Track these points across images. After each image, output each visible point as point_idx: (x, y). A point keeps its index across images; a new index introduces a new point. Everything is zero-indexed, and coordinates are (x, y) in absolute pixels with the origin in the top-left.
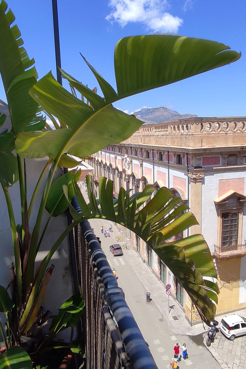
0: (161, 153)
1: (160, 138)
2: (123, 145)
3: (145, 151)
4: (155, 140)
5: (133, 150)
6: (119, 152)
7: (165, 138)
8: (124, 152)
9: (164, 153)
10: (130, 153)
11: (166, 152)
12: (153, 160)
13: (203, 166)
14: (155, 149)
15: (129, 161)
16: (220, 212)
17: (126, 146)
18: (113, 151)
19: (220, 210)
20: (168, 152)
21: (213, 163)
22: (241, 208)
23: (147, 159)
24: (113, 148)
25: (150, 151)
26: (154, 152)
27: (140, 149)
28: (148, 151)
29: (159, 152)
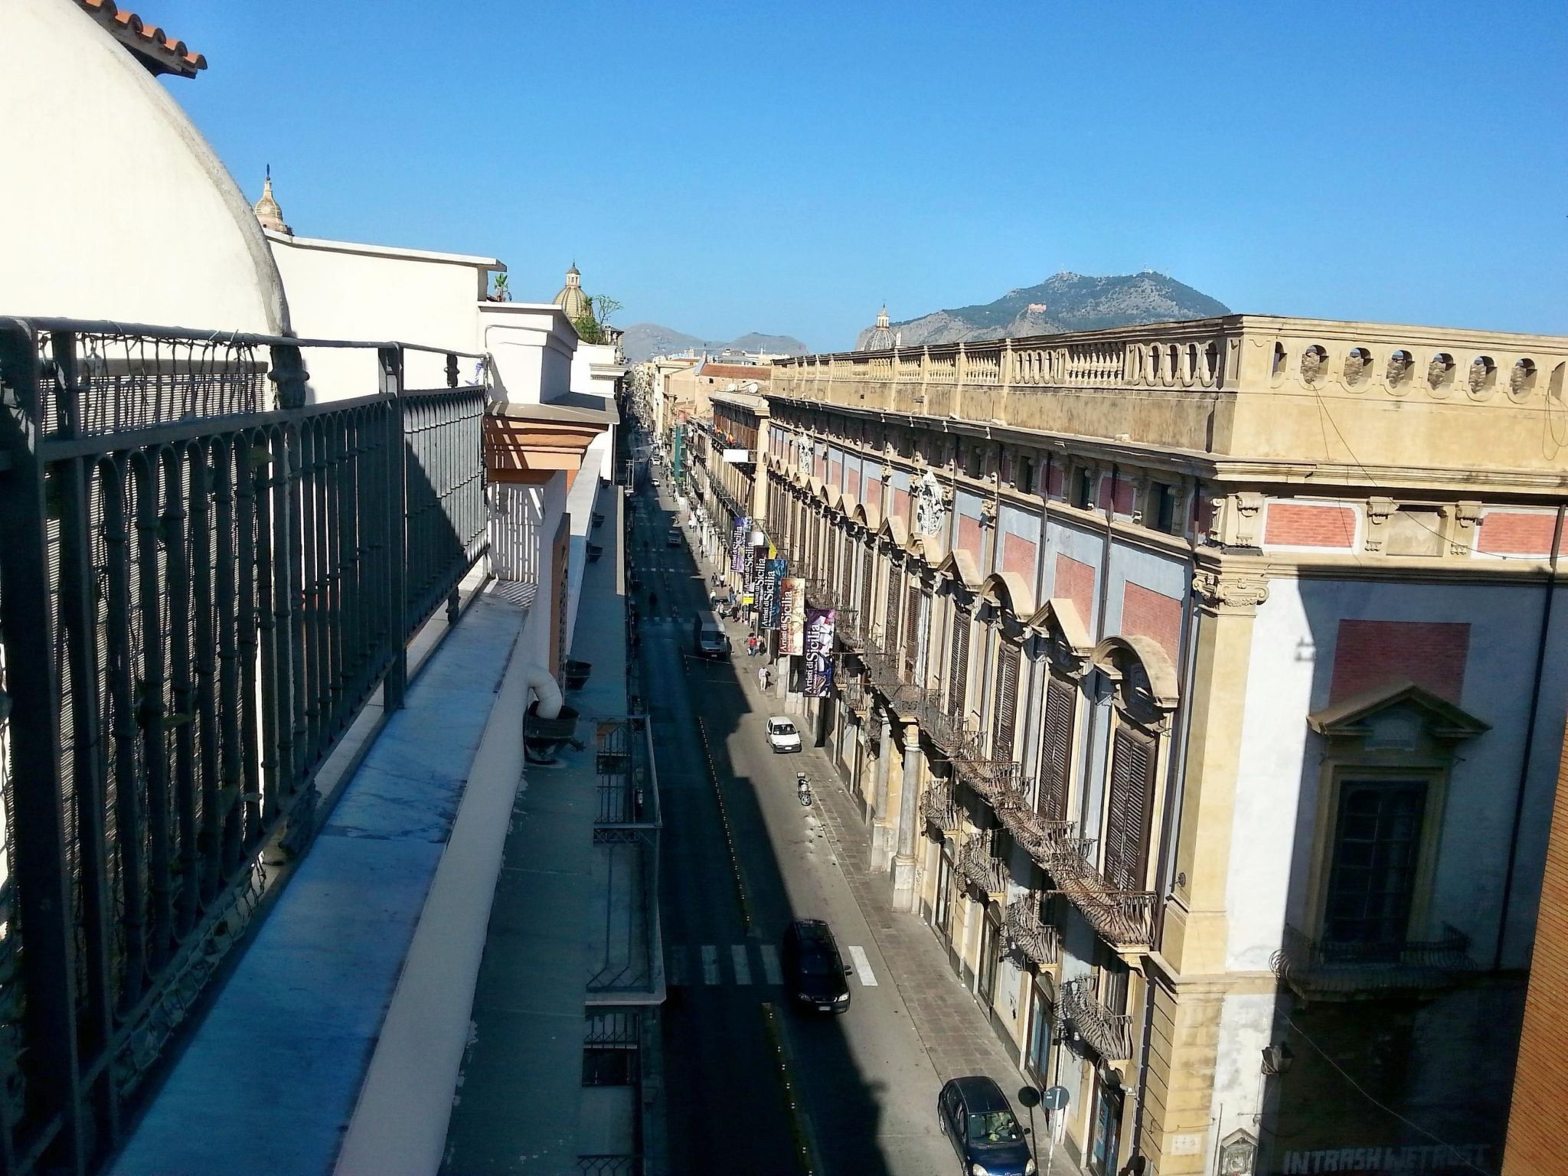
0: (1084, 470)
1: (1086, 404)
2: (922, 426)
3: (1015, 456)
4: (1065, 408)
5: (962, 448)
6: (905, 455)
7: (1107, 403)
8: (926, 459)
9: (1096, 474)
10: (948, 464)
11: (1107, 469)
12: (1047, 501)
13: (1266, 549)
14: (1059, 450)
15: (942, 502)
16: (1330, 772)
17: (935, 429)
18: (877, 448)
19: (1331, 763)
20: (1116, 469)
21: (1320, 537)
22: (1441, 769)
23: (1023, 496)
24: (878, 436)
25: (1038, 461)
26: (1055, 463)
27: (994, 447)
28: (1029, 458)
29: (1077, 467)
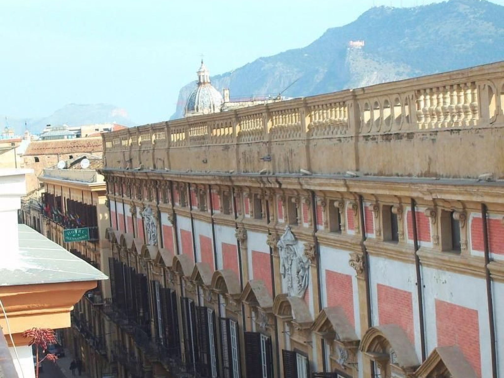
0: (452, 213)
1: (444, 146)
2: (273, 186)
3: (376, 207)
5: (319, 203)
6: (259, 216)
8: (281, 218)
9: (464, 216)
10: (306, 222)
12: (417, 248)
14: (422, 199)
15: (305, 260)
17: (289, 187)
18: (227, 212)
20: (484, 208)
23: (390, 246)
24: (226, 200)
25: (401, 210)
26: (421, 209)
27: (352, 198)
28: (391, 207)
29: (443, 211)
